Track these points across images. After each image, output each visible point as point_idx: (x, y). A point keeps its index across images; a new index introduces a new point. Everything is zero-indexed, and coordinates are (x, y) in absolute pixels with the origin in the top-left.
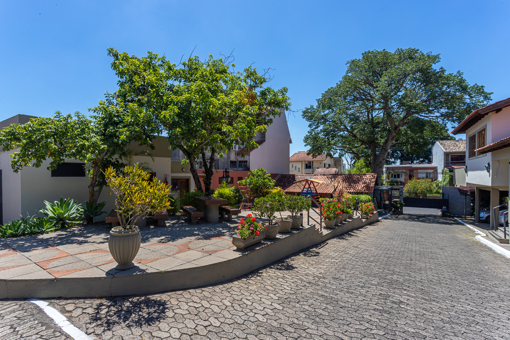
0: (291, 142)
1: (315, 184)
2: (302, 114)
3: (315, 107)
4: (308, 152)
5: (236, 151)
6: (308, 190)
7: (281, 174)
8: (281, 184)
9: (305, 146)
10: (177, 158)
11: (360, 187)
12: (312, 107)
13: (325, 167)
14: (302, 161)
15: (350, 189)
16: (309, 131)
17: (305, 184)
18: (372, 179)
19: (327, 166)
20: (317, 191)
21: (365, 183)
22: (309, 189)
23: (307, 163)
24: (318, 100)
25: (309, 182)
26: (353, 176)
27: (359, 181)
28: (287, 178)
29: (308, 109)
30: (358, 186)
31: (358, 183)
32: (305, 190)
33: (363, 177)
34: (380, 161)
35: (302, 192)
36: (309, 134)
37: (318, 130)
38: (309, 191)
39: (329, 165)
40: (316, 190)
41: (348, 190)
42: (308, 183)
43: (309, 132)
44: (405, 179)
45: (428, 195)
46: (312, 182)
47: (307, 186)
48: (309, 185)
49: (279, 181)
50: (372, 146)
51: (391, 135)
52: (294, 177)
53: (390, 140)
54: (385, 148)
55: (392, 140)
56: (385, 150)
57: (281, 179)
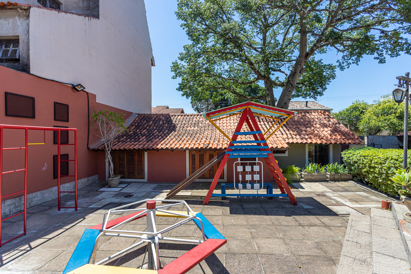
0: (153, 64)
7: (139, 114)
8: (141, 132)
9: (173, 78)
28: (153, 121)
34: (285, 101)
35: (231, 145)
49: (136, 126)
50: (268, 82)
51: (300, 65)
52: (168, 118)
53: (298, 72)
54: (292, 83)
55: (300, 72)
56: (292, 86)
57: (138, 123)
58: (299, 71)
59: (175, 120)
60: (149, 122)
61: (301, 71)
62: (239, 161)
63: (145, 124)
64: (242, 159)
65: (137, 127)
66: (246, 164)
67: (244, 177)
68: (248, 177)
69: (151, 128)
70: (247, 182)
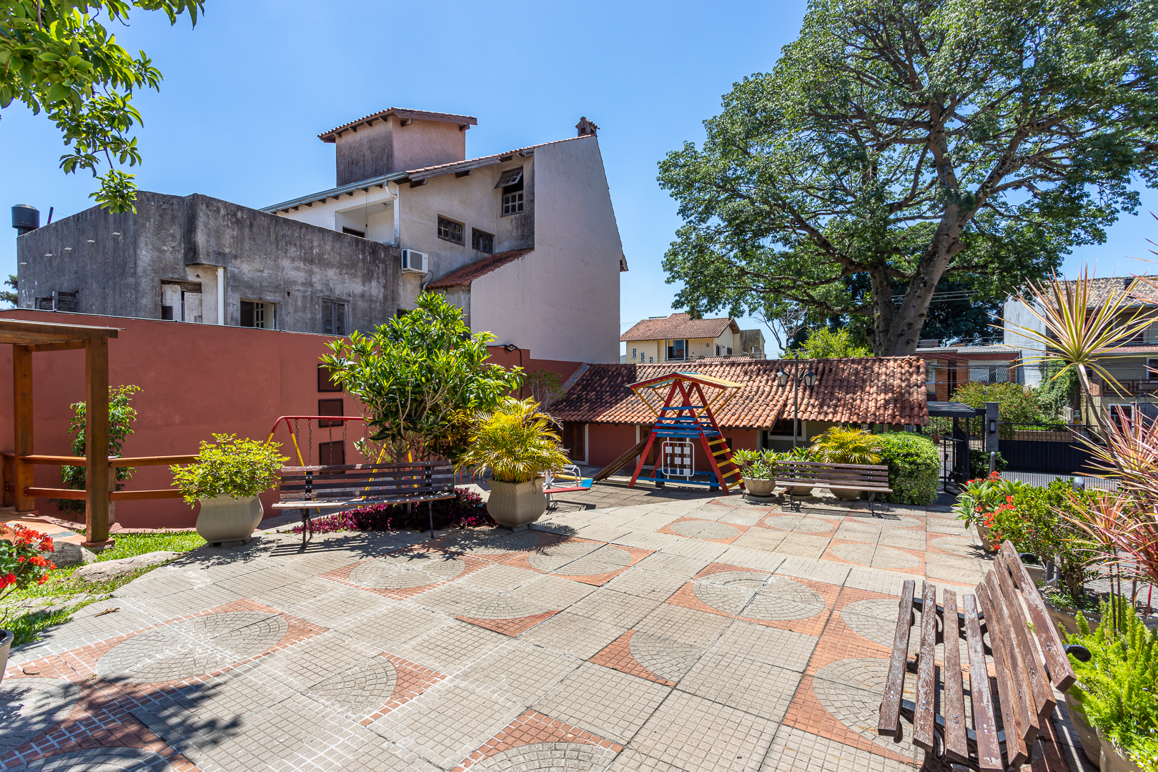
0: (623, 266)
1: (709, 393)
2: (656, 172)
3: (699, 148)
4: (677, 298)
5: (422, 276)
6: (680, 415)
7: (591, 365)
8: (587, 395)
9: (668, 282)
10: (131, 280)
11: (872, 404)
12: (689, 147)
13: (718, 354)
14: (658, 341)
15: (835, 413)
16: (679, 231)
17: (671, 396)
18: (911, 374)
19: (724, 352)
20: (713, 421)
21: (887, 388)
22: (686, 412)
23: (672, 345)
24: (709, 124)
25: (686, 384)
26: (837, 367)
27: (864, 381)
28: (610, 377)
29: (677, 155)
30: (862, 400)
31: (862, 389)
32: (670, 414)
33: (876, 370)
34: (908, 320)
35: (659, 422)
36: (679, 240)
37: (708, 228)
38: (686, 417)
39: (730, 351)
40: (710, 416)
41: (827, 414)
42: (682, 390)
43: (678, 233)
44: (937, 385)
45: (1016, 428)
46: (695, 384)
47: (678, 400)
48: (687, 396)
49: (583, 386)
50: (876, 275)
51: (947, 235)
52: (632, 372)
53: (942, 250)
54: (926, 278)
55: (948, 251)
56: (925, 286)
57: (587, 381)
58: (944, 250)
59: (641, 375)
60: (604, 378)
61: (950, 247)
62: (668, 441)
63: (596, 383)
64: (671, 439)
65: (584, 388)
66: (675, 445)
67: (672, 461)
68: (678, 461)
69: (603, 389)
70: (676, 466)
